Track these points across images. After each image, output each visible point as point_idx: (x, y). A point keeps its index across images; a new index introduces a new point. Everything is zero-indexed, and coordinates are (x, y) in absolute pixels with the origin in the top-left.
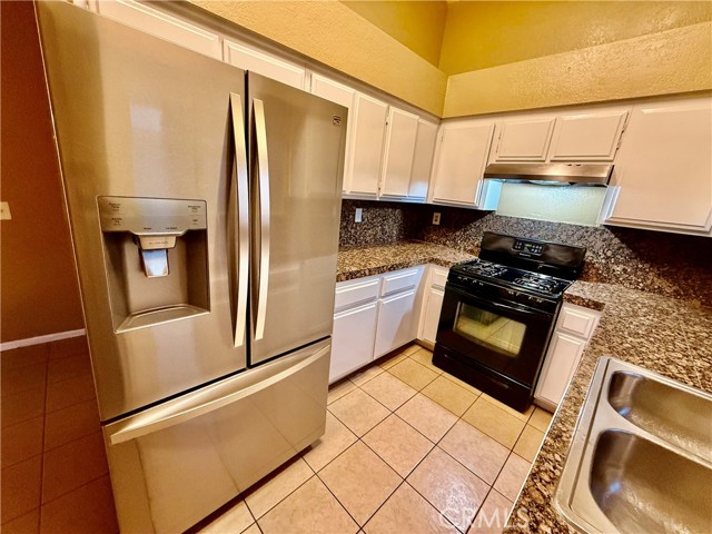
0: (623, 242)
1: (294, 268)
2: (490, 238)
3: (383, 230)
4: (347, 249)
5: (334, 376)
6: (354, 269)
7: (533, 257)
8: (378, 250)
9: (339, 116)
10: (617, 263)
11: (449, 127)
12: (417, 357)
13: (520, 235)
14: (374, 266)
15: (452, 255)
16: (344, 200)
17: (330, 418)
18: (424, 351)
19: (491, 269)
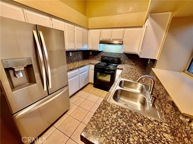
0: (126, 56)
1: (55, 70)
2: (103, 57)
3: (78, 57)
4: (69, 63)
5: (70, 94)
6: (71, 68)
7: (111, 60)
8: (77, 63)
9: (62, 33)
10: (126, 60)
11: (90, 31)
12: (90, 86)
13: (109, 56)
14: (76, 67)
15: (95, 62)
16: (66, 51)
17: (71, 104)
18: (91, 85)
19: (103, 64)
